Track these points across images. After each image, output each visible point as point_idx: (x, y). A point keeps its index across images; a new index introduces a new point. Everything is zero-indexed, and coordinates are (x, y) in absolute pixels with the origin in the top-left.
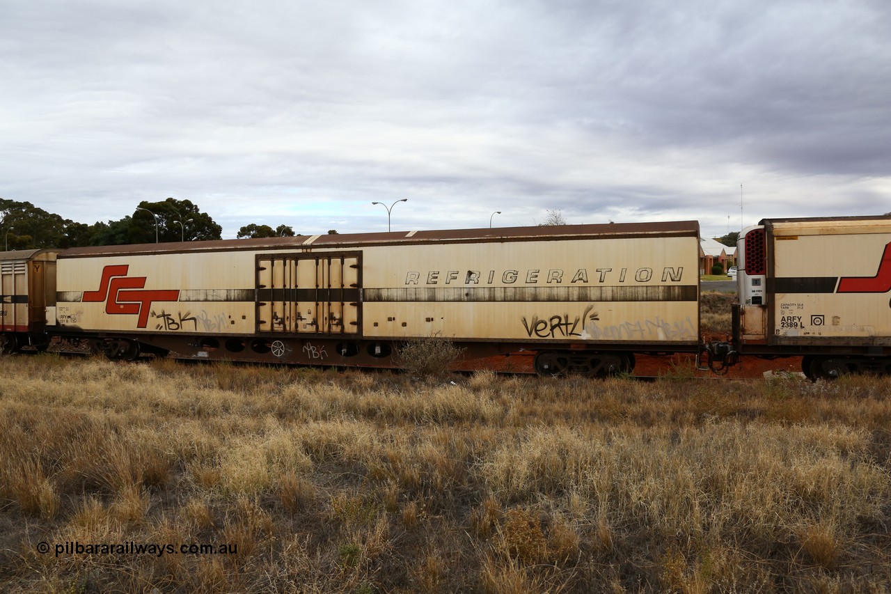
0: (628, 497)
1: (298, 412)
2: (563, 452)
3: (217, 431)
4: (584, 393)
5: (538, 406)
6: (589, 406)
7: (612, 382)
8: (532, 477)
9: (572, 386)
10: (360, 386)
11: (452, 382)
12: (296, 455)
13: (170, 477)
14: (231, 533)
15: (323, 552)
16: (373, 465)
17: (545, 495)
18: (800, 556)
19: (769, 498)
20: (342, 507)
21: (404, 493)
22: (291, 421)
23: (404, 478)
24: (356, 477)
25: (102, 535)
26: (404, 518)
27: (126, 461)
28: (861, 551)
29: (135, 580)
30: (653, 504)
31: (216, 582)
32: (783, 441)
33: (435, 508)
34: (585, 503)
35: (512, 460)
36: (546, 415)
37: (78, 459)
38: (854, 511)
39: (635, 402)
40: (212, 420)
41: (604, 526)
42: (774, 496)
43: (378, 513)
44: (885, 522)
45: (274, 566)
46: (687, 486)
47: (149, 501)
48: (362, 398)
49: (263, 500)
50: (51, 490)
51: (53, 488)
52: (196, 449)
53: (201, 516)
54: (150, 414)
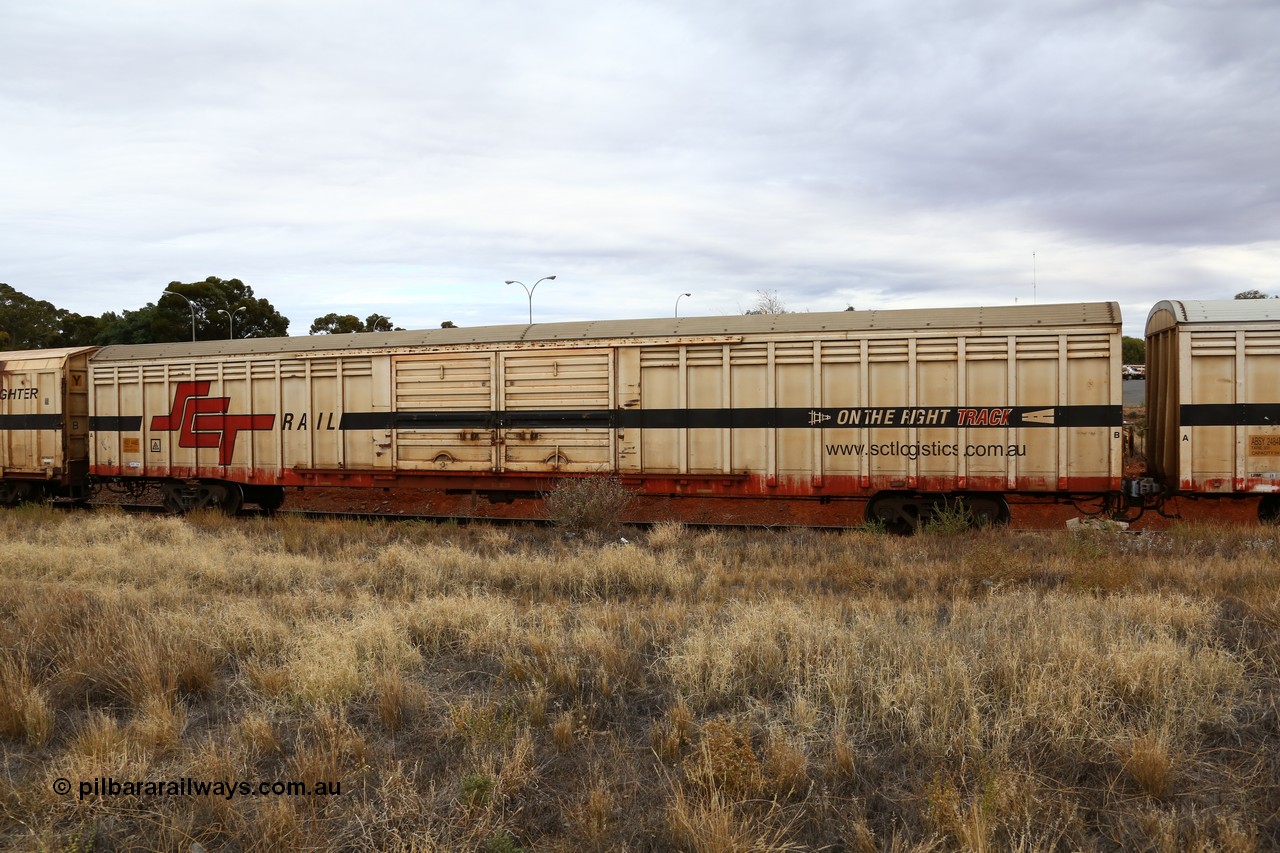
0: (876, 700)
1: (401, 585)
2: (782, 638)
3: (285, 614)
4: (812, 553)
5: (747, 573)
6: (819, 571)
7: (854, 537)
8: (739, 675)
9: (795, 543)
10: (490, 546)
11: (622, 539)
12: (399, 646)
13: (216, 682)
14: (307, 762)
15: (439, 786)
16: (513, 659)
17: (758, 699)
18: (1120, 782)
19: (1076, 700)
20: (466, 720)
21: (555, 699)
22: (390, 598)
23: (555, 678)
24: (485, 677)
25: (117, 768)
26: (555, 735)
27: (152, 660)
28: (1206, 773)
29: (166, 831)
30: (912, 712)
31: (284, 833)
32: (1096, 618)
33: (600, 721)
34: (815, 710)
35: (709, 651)
36: (758, 585)
37: (82, 659)
38: (1195, 717)
39: (884, 564)
40: (277, 597)
41: (843, 744)
42: (1084, 697)
43: (518, 728)
44: (1238, 731)
45: (369, 807)
46: (959, 685)
47: (186, 717)
48: (493, 564)
49: (351, 712)
50: (41, 702)
51: (44, 700)
52: (254, 641)
53: (262, 737)
54: (187, 590)
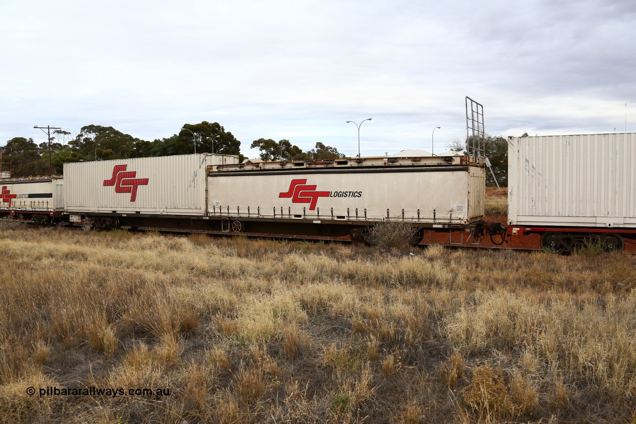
1: (296, 275)
2: (513, 315)
3: (237, 291)
4: (516, 264)
5: (481, 274)
6: (521, 274)
7: (539, 255)
8: (488, 336)
10: (341, 256)
11: (411, 253)
12: (295, 310)
13: (200, 326)
14: (245, 378)
16: (357, 320)
17: (500, 351)
20: (333, 356)
21: (383, 346)
22: (291, 283)
23: (381, 333)
24: (342, 329)
25: (145, 374)
26: (384, 368)
27: (169, 314)
29: (169, 413)
30: (600, 366)
31: (232, 421)
33: (409, 360)
34: (536, 361)
36: (488, 281)
37: (133, 312)
39: (557, 271)
40: (232, 281)
43: (363, 363)
45: (279, 409)
47: (184, 344)
48: (344, 265)
49: (270, 347)
50: (112, 334)
51: (114, 333)
52: (220, 304)
53: (221, 360)
54: (188, 275)
